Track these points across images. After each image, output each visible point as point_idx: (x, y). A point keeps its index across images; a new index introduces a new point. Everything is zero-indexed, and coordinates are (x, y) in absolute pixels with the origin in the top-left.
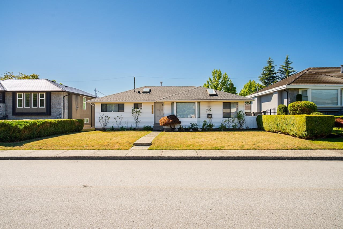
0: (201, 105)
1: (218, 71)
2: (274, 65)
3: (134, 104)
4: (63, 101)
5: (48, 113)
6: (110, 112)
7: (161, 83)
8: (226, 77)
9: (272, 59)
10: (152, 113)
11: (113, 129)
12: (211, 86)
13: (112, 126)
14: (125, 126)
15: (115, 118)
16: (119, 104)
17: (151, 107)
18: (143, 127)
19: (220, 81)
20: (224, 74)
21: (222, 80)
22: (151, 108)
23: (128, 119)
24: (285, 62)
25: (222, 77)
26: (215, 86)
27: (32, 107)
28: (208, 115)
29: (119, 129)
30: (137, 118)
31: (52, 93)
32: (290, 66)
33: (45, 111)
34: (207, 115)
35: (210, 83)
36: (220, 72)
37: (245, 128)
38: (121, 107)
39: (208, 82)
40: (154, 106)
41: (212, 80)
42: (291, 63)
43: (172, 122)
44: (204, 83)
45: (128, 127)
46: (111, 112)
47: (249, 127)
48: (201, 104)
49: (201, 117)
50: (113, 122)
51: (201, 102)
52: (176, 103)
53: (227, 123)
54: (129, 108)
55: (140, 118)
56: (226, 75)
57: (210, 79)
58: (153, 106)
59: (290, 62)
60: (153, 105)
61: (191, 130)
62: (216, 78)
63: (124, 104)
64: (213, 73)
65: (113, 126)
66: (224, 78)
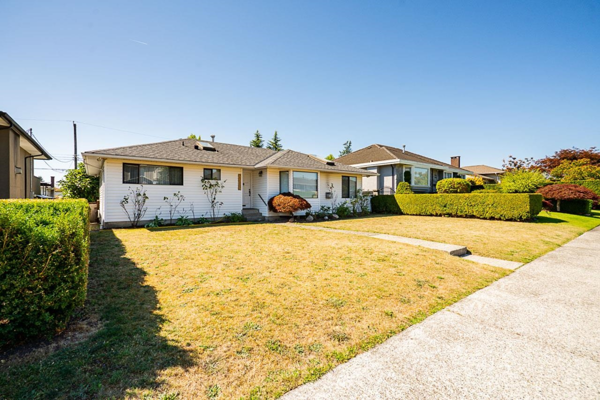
2: (262, 139)
6: (147, 184)
9: (260, 133)
10: (239, 189)
13: (155, 216)
14: (187, 215)
15: (165, 198)
16: (170, 167)
17: (237, 177)
18: (223, 216)
22: (238, 180)
23: (194, 201)
24: (273, 137)
28: (327, 194)
29: (173, 222)
30: (214, 198)
32: (279, 143)
34: (325, 194)
40: (242, 176)
42: (279, 141)
45: (196, 217)
46: (152, 184)
50: (159, 207)
52: (293, 171)
54: (193, 177)
55: (219, 198)
58: (239, 175)
59: (279, 139)
60: (239, 173)
65: (157, 217)
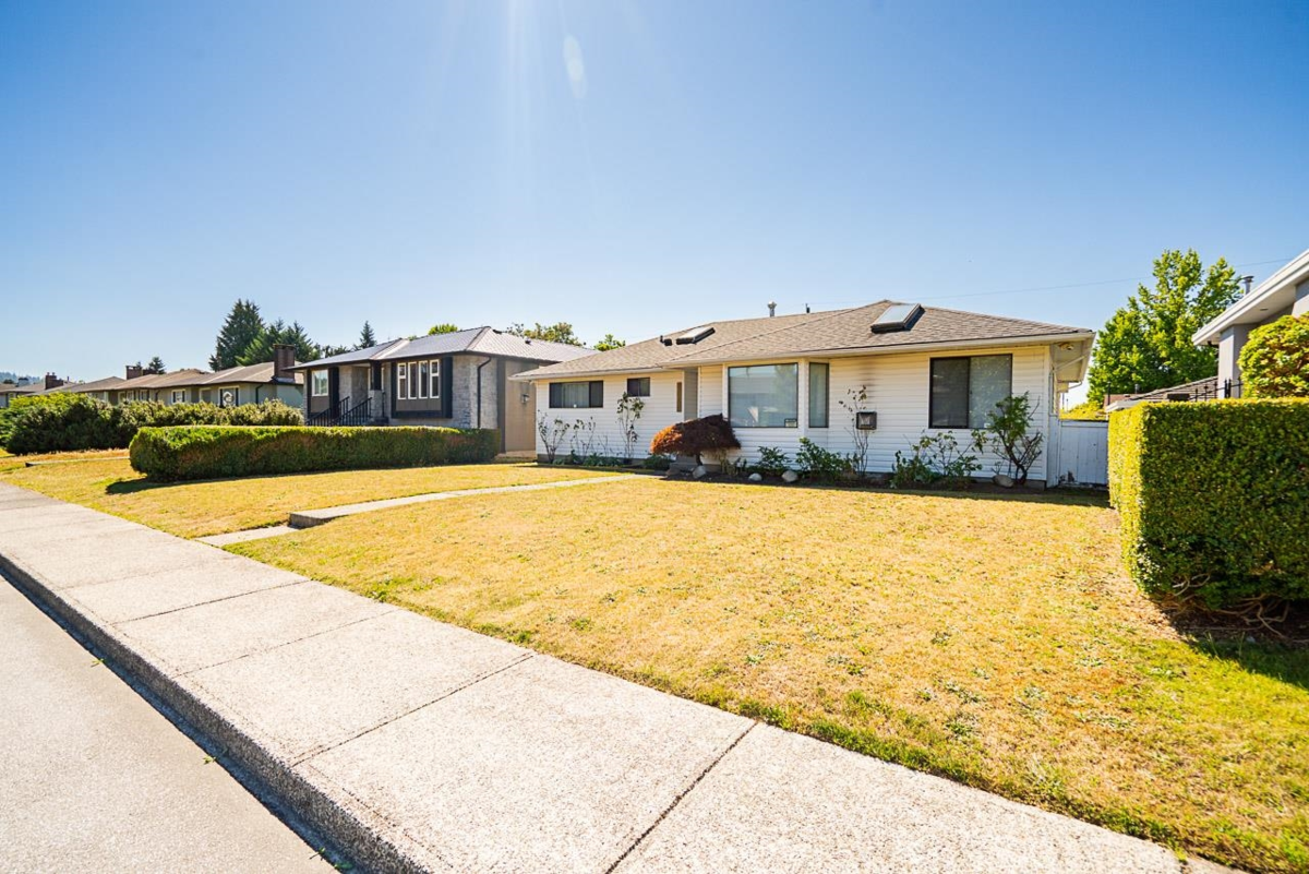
0: (831, 374)
1: (1185, 254)
3: (630, 381)
4: (476, 380)
5: (446, 412)
6: (568, 407)
7: (772, 307)
8: (1221, 275)
10: (679, 410)
11: (574, 462)
12: (1145, 317)
13: (570, 450)
14: (601, 452)
16: (591, 383)
17: (677, 388)
18: (646, 457)
19: (1193, 293)
20: (1215, 262)
21: (1200, 288)
22: (676, 392)
23: (607, 431)
25: (1205, 277)
26: (1167, 313)
27: (409, 398)
28: (861, 415)
29: (585, 460)
30: (632, 427)
31: (454, 357)
33: (438, 407)
34: (855, 417)
35: (1141, 306)
36: (1196, 260)
37: (1054, 482)
38: (594, 393)
39: (1134, 304)
40: (683, 385)
41: (1153, 291)
43: (679, 439)
44: (1118, 308)
46: (572, 407)
47: (1080, 479)
48: (831, 368)
49: (830, 424)
51: (832, 363)
52: (729, 368)
53: (931, 454)
54: (615, 393)
55: (639, 426)
56: (1222, 267)
57: (1144, 292)
58: (679, 385)
60: (680, 380)
61: (756, 476)
62: (1171, 282)
63: (602, 382)
64: (1158, 264)
65: (573, 451)
66: (1213, 280)
